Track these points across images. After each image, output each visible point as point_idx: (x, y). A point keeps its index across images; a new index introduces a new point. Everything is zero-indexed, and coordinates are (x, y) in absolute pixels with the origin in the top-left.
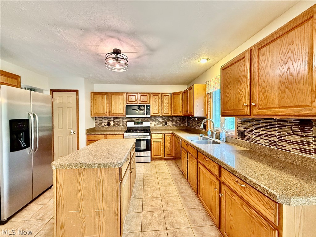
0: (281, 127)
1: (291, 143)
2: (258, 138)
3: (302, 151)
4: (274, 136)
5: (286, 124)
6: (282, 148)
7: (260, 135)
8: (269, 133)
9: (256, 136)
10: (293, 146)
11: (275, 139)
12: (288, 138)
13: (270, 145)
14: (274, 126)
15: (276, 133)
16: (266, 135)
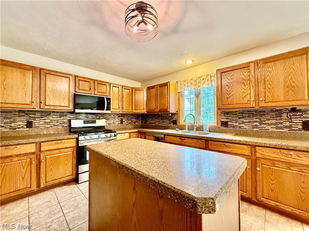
0: (261, 115)
1: (269, 125)
2: (241, 125)
3: (277, 128)
4: (256, 122)
5: (266, 113)
6: (263, 128)
7: (243, 123)
8: (251, 120)
9: (240, 123)
10: (271, 127)
11: (257, 124)
12: (267, 122)
13: (253, 128)
14: (256, 115)
15: (257, 120)
16: (249, 122)
